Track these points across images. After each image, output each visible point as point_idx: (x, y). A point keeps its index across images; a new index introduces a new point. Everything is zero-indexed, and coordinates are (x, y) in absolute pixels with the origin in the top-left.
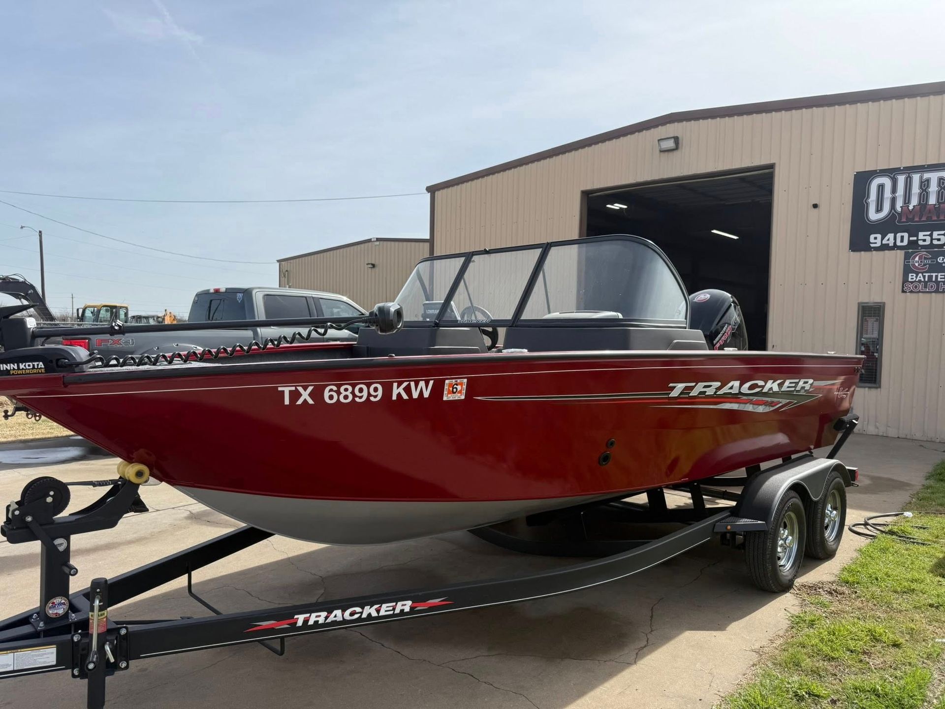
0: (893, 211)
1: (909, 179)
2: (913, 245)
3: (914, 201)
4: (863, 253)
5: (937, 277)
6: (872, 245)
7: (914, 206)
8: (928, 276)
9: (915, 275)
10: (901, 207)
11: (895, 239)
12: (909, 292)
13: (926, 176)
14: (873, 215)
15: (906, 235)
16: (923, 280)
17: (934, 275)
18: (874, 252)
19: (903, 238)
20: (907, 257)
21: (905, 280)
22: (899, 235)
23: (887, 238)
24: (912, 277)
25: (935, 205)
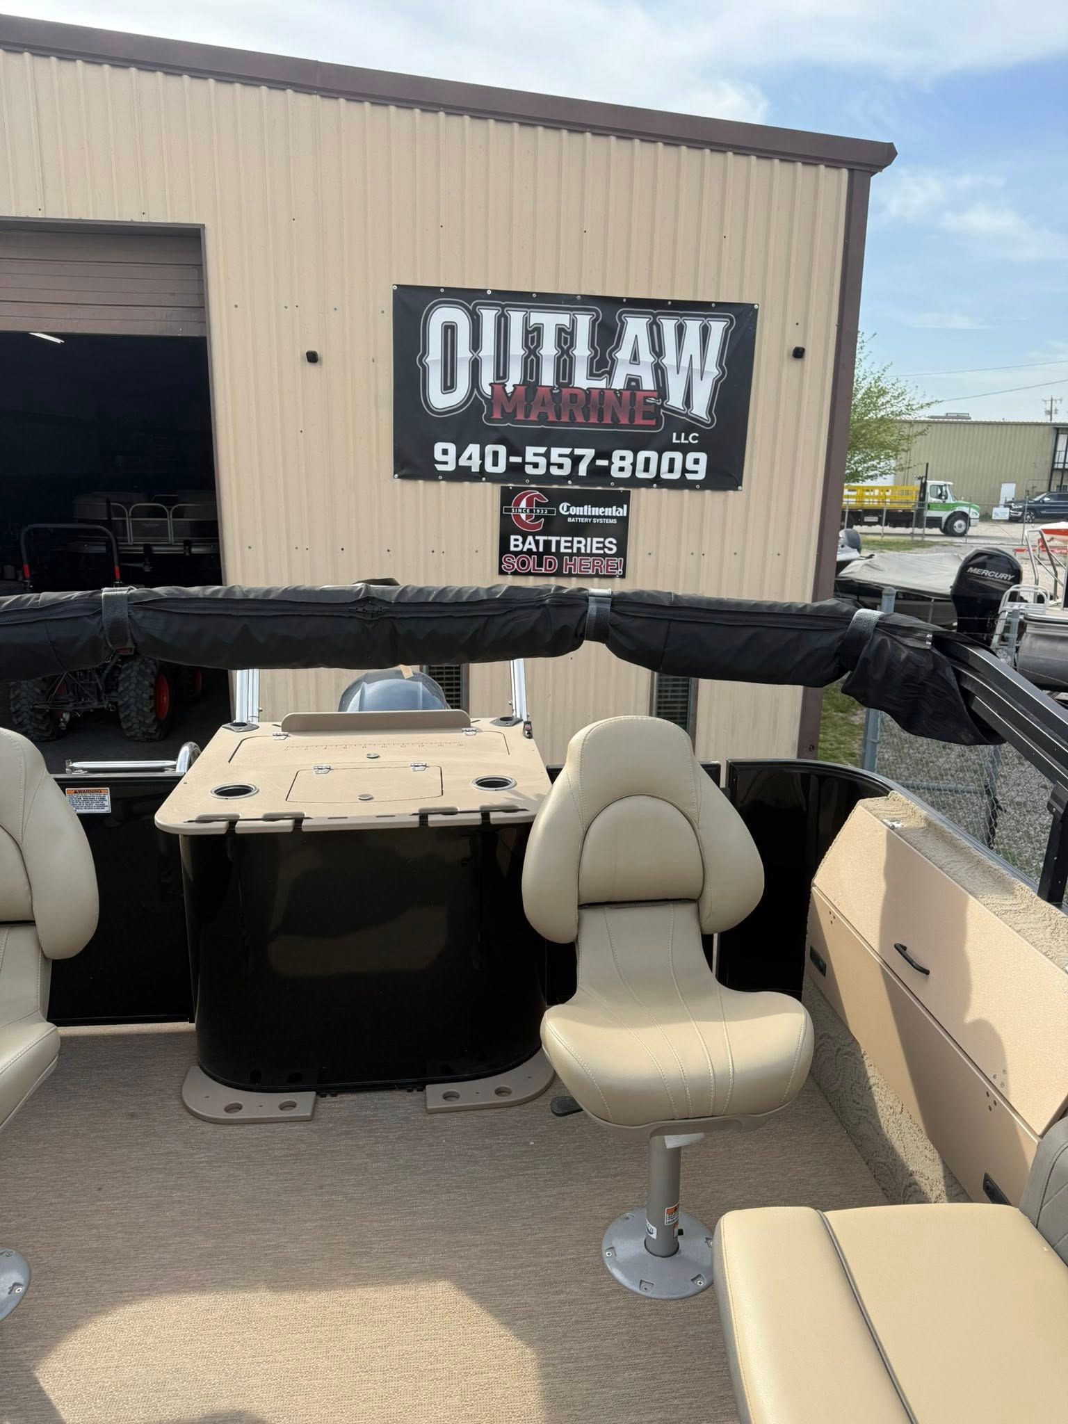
0: (476, 392)
1: (503, 319)
2: (515, 471)
3: (515, 376)
4: (421, 482)
5: (558, 543)
6: (439, 467)
7: (514, 386)
8: (544, 541)
9: (520, 538)
10: (490, 384)
11: (482, 457)
12: (512, 574)
13: (536, 318)
14: (440, 400)
15: (502, 450)
16: (535, 550)
17: (554, 539)
18: (443, 483)
19: (497, 458)
20: (507, 498)
21: (504, 548)
22: (490, 449)
23: (466, 454)
24: (515, 542)
25: (552, 388)
